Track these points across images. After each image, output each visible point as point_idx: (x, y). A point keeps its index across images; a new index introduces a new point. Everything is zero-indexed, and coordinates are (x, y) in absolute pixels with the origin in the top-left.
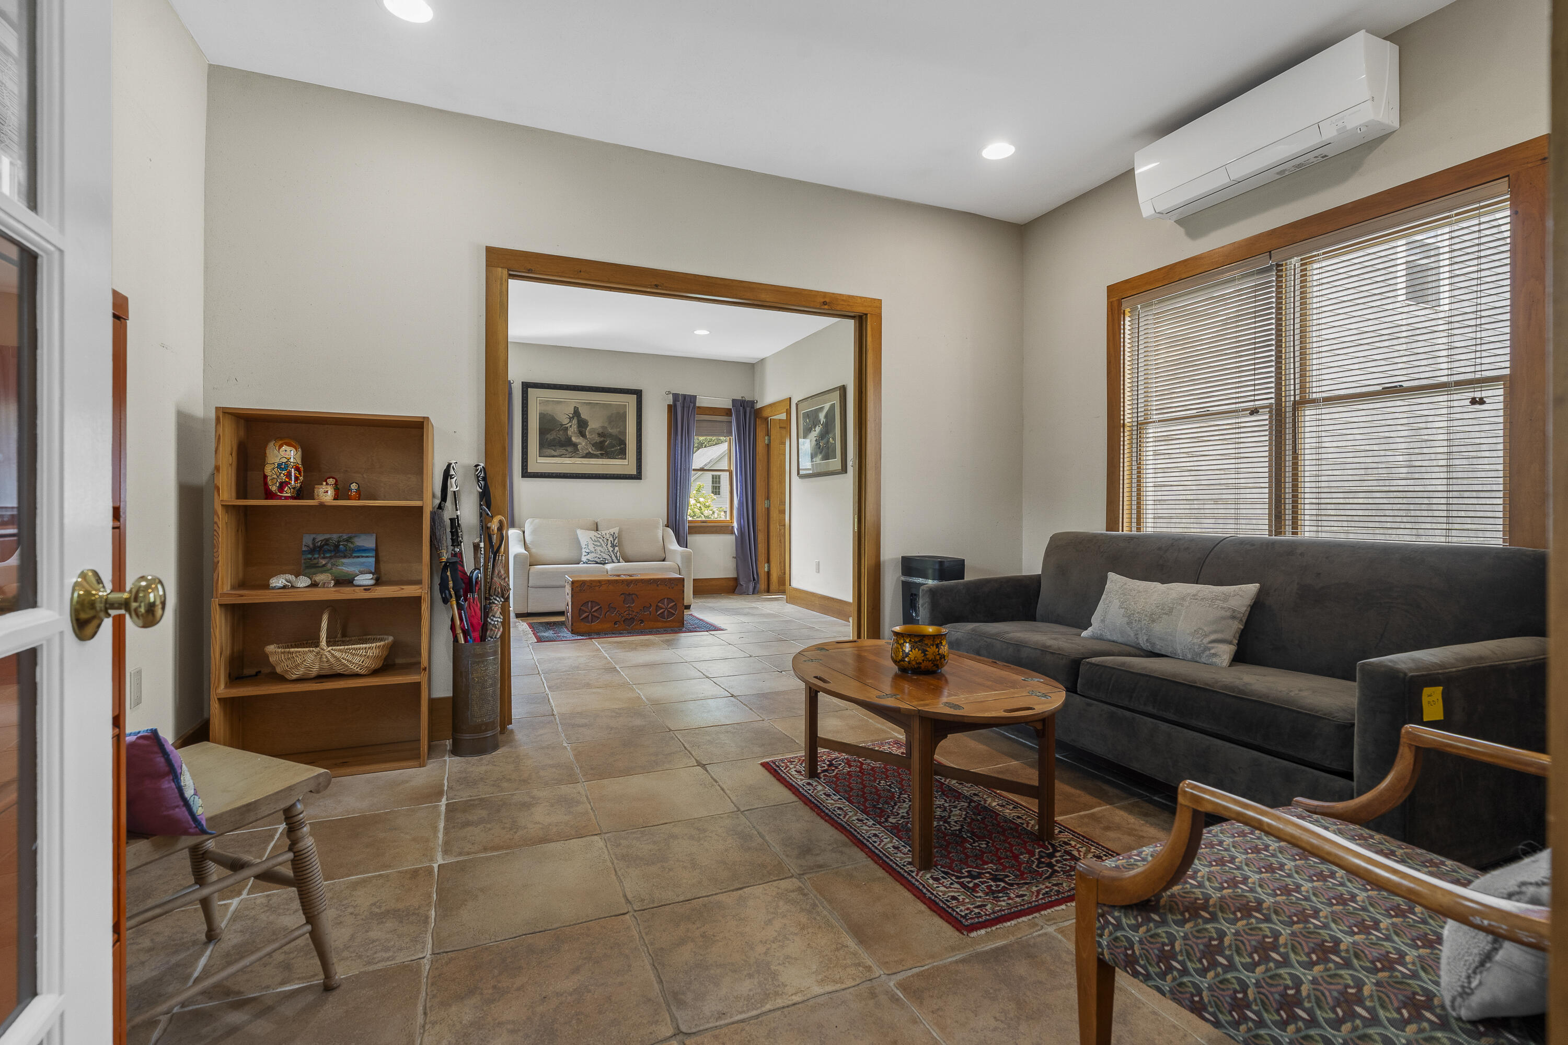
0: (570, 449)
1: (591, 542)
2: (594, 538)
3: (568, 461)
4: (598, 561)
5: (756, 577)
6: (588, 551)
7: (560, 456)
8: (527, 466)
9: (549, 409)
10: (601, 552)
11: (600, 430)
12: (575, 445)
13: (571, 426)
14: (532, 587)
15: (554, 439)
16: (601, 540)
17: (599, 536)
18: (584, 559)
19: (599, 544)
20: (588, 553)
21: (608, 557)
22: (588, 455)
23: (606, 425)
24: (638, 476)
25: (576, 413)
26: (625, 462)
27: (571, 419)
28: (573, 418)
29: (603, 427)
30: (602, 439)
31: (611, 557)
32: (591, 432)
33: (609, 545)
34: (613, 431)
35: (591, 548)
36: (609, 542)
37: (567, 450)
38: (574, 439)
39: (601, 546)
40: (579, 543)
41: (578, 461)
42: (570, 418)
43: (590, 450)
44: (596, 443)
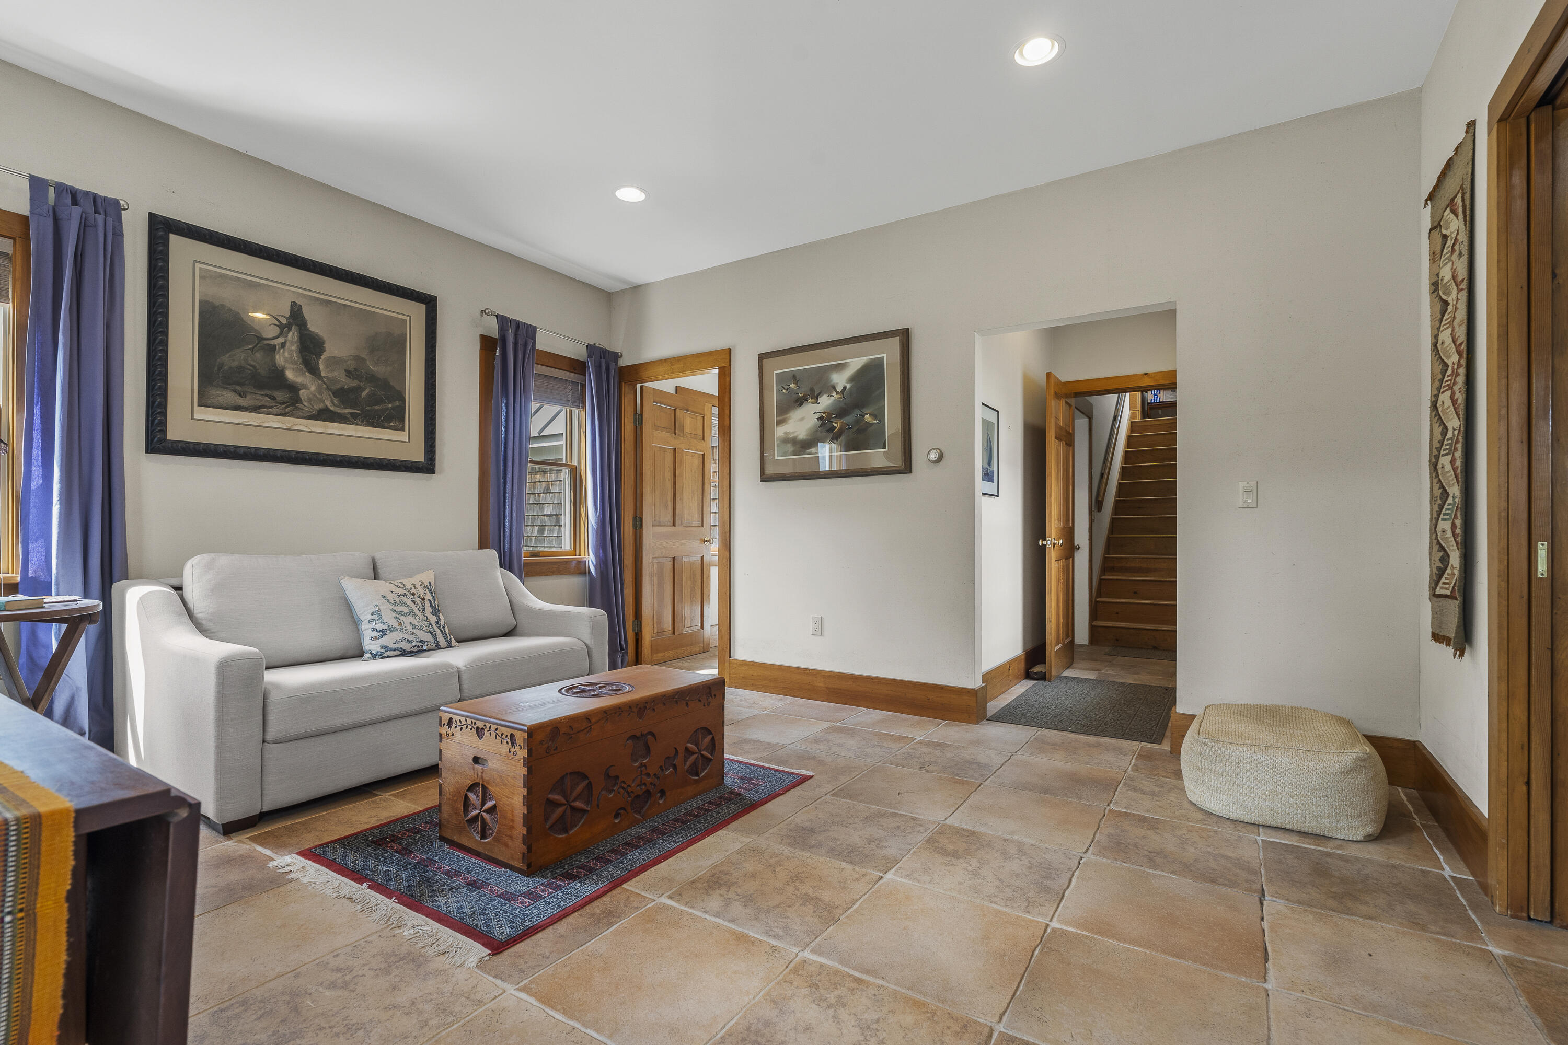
0: (280, 395)
1: (385, 608)
2: (391, 597)
3: (273, 421)
4: (407, 646)
5: (623, 643)
6: (380, 626)
7: (256, 409)
8: (164, 423)
9: (226, 296)
10: (414, 627)
11: (352, 365)
12: (293, 389)
13: (283, 345)
14: (274, 742)
15: (241, 369)
16: (409, 602)
17: (402, 592)
18: (371, 646)
19: (406, 610)
20: (383, 633)
21: (428, 638)
22: (324, 415)
23: (364, 355)
24: (427, 466)
25: (296, 317)
26: (402, 436)
27: (284, 329)
28: (289, 326)
29: (358, 359)
30: (355, 383)
31: (435, 636)
32: (334, 362)
33: (429, 610)
34: (379, 370)
35: (389, 618)
36: (427, 604)
37: (273, 398)
38: (290, 375)
39: (411, 613)
40: (349, 608)
41: (302, 424)
42: (282, 327)
43: (328, 403)
44: (342, 389)
